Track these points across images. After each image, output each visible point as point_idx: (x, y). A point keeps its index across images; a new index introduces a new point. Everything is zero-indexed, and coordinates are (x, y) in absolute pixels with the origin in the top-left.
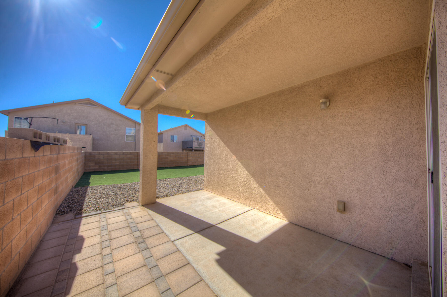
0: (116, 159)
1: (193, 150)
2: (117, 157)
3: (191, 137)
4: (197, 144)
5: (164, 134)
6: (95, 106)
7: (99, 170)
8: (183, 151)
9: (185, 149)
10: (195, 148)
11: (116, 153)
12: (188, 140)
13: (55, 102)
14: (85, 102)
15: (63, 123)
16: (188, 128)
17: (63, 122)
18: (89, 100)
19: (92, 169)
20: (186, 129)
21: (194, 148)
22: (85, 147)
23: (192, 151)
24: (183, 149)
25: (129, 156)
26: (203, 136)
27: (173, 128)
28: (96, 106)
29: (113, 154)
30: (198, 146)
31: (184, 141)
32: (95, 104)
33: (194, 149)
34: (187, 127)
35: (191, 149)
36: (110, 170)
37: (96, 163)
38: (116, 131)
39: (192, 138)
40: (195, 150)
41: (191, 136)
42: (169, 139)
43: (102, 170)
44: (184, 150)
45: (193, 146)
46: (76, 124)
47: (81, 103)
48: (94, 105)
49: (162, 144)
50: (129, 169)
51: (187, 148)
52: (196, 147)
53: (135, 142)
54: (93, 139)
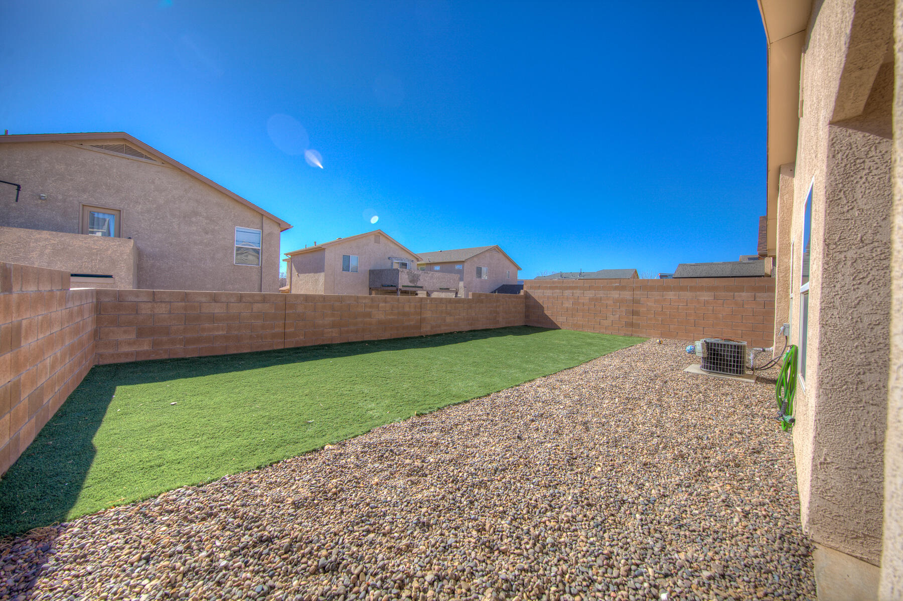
0: (213, 318)
1: (399, 293)
2: (218, 309)
3: (389, 262)
4: (407, 276)
5: (327, 252)
6: (144, 160)
7: (153, 357)
8: (370, 294)
9: (376, 289)
10: (403, 286)
11: (215, 299)
12: (383, 268)
13: (9, 134)
14: (111, 144)
15: (40, 201)
16: (382, 239)
17: (40, 198)
18: (125, 140)
19: (127, 354)
20: (377, 241)
21: (400, 287)
22: (110, 277)
23: (394, 292)
24: (370, 288)
25: (257, 307)
26: (415, 260)
27: (344, 240)
28: (146, 157)
29: (204, 299)
30: (410, 282)
31: (375, 270)
32: (143, 153)
33: (400, 289)
34: (381, 237)
35: (394, 289)
36: (195, 355)
37: (141, 333)
38: (207, 233)
39: (392, 263)
40: (405, 292)
41: (389, 258)
42: (339, 265)
43: (165, 357)
44: (373, 292)
45: (400, 281)
46: (83, 205)
47: (101, 147)
48: (141, 156)
49: (322, 274)
50: (259, 350)
51: (383, 286)
52: (405, 284)
53: (261, 267)
54: (139, 254)
